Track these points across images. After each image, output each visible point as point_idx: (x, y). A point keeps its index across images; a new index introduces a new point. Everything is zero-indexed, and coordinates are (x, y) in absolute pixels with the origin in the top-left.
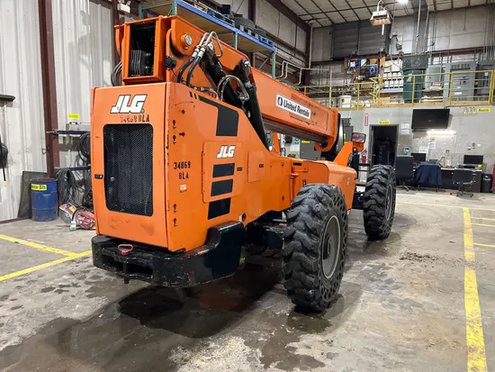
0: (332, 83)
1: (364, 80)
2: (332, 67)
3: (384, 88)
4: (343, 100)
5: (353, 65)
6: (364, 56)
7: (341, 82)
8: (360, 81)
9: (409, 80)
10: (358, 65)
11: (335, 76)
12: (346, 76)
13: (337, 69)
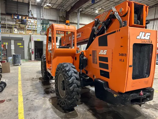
0: (7, 23)
1: (21, 24)
2: (6, 16)
3: (29, 28)
4: (14, 30)
5: (16, 17)
6: (20, 15)
7: (11, 23)
8: (19, 24)
9: (44, 27)
10: (18, 18)
11: (8, 20)
12: (13, 21)
13: (9, 17)
